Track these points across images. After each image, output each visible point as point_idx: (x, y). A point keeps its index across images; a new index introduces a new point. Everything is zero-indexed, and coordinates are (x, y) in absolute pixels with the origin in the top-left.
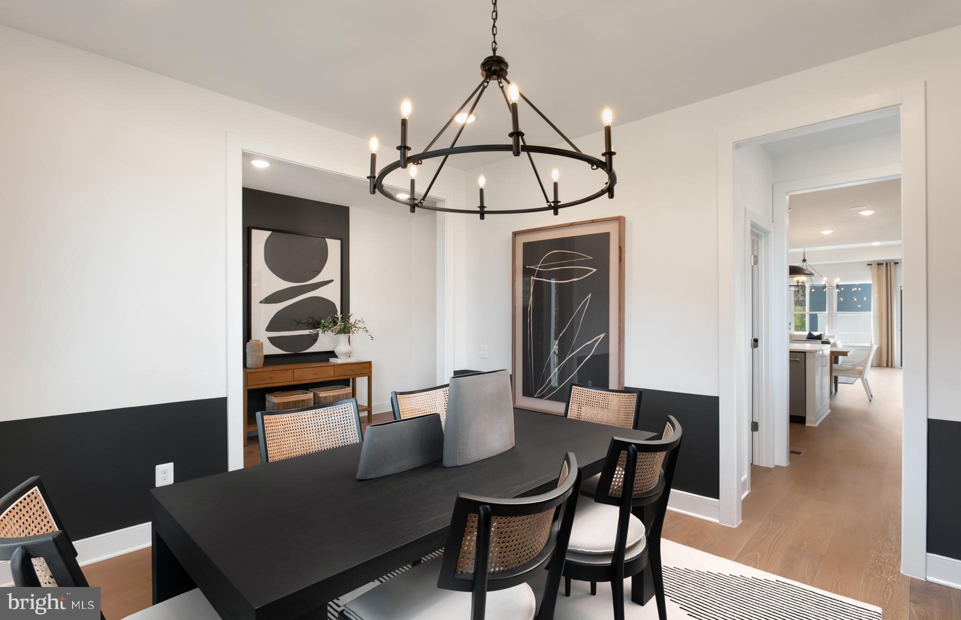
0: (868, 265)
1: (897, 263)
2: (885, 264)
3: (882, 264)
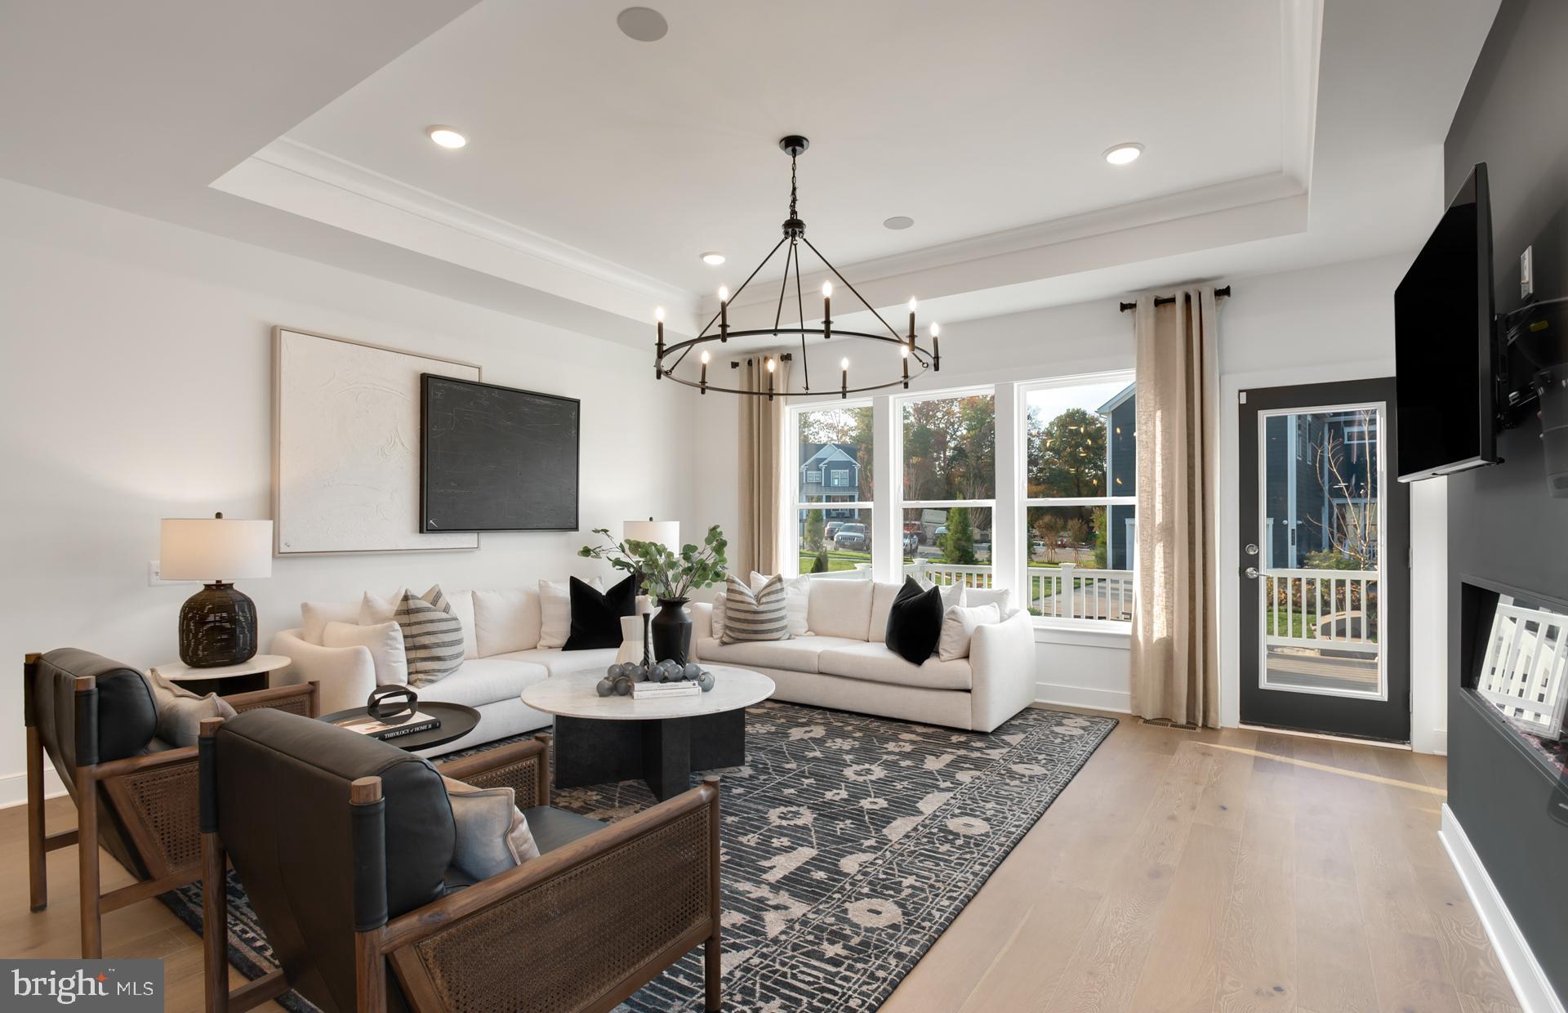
0: (1124, 307)
1: (1226, 292)
2: (1180, 301)
3: (1172, 300)
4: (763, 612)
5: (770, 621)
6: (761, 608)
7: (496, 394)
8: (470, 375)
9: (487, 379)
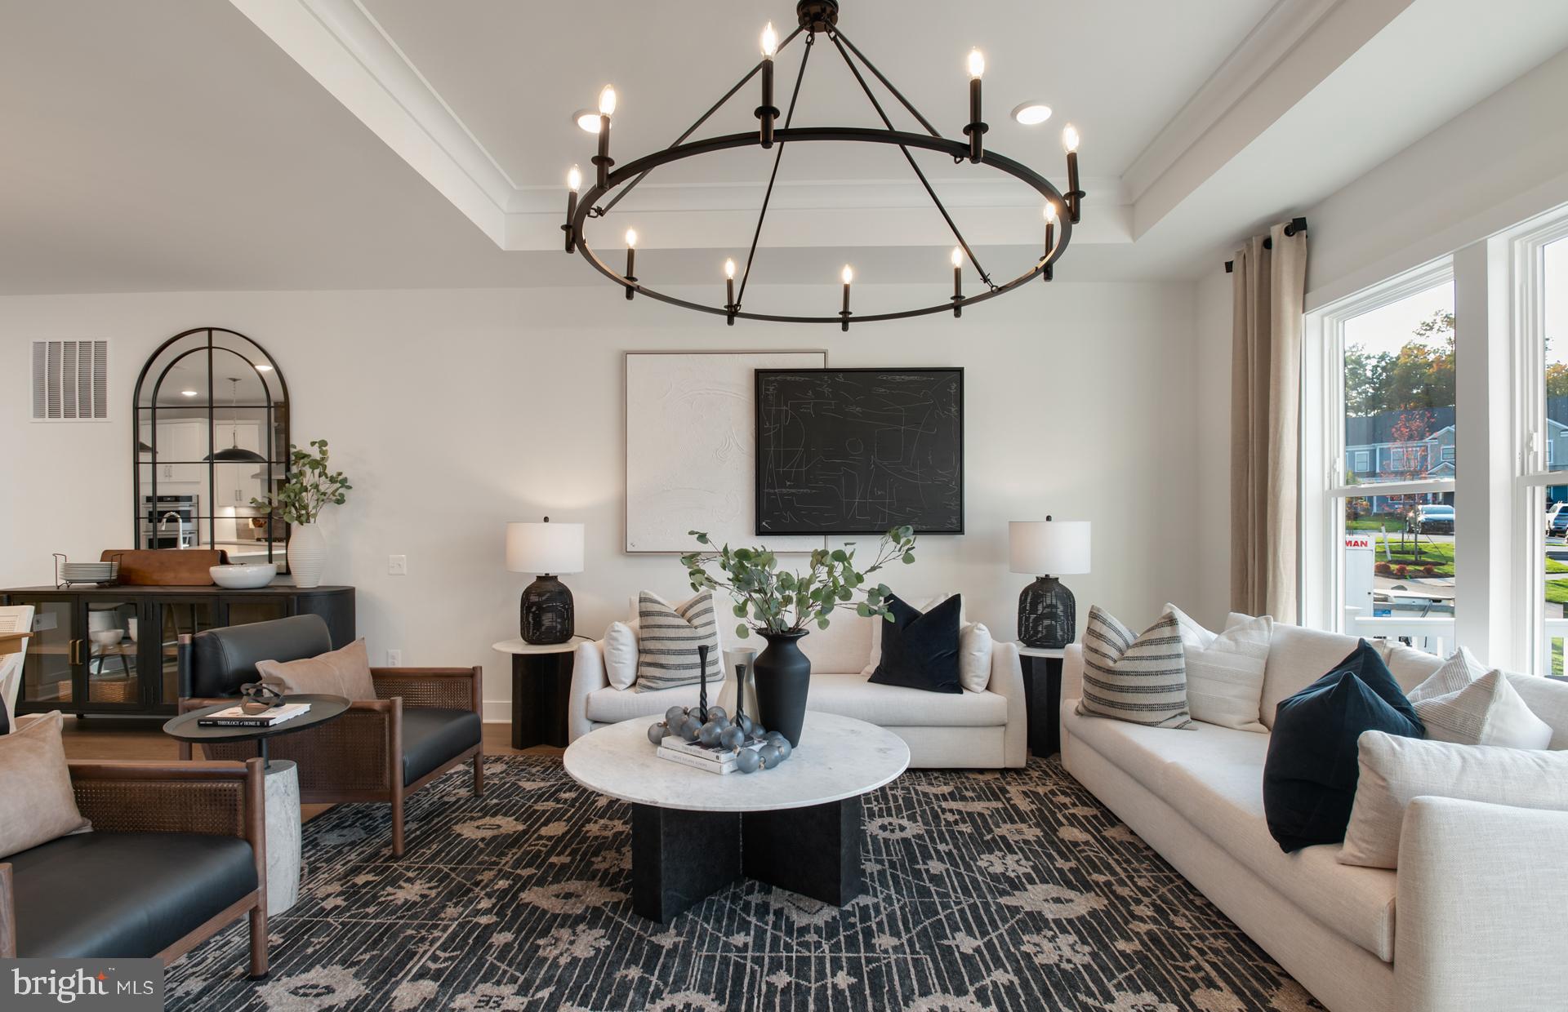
4: (1121, 673)
5: (1137, 690)
6: (1121, 666)
7: (840, 378)
8: (815, 362)
9: (833, 364)
